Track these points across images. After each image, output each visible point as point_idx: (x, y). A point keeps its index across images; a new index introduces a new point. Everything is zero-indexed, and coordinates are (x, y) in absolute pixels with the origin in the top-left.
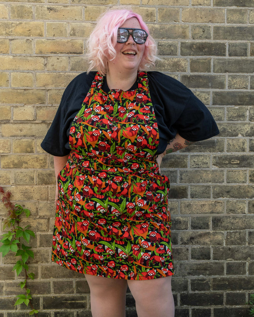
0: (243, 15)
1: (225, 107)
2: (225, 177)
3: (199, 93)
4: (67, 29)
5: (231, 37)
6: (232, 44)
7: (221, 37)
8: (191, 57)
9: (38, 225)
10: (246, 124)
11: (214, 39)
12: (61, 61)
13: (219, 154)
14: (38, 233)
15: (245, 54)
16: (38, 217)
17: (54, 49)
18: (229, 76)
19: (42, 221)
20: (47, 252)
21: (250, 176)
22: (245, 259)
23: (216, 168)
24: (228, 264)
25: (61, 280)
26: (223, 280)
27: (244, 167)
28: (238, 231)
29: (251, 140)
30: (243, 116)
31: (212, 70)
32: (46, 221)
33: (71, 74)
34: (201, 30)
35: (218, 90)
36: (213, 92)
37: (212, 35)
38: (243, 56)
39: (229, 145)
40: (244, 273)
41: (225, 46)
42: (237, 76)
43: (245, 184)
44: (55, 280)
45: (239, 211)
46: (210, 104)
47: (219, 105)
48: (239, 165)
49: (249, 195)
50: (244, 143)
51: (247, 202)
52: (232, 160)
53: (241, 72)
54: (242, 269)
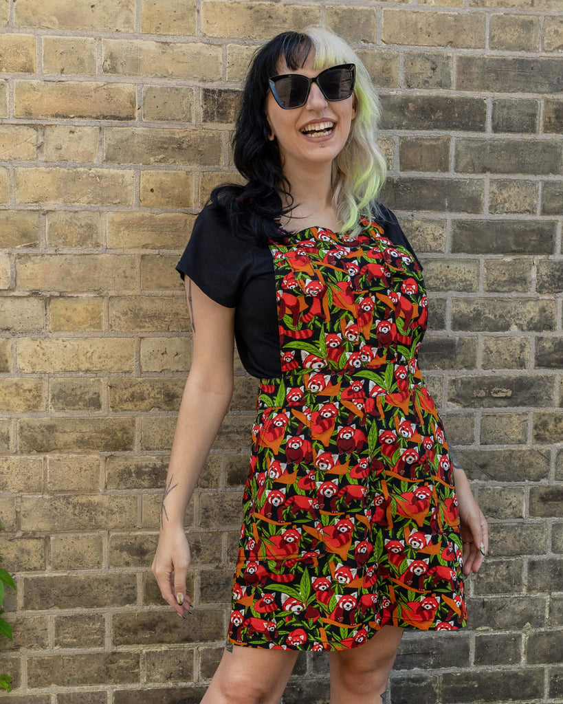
0: (529, 30)
1: (482, 258)
2: (477, 431)
3: (419, 223)
4: (95, 54)
5: (499, 85)
6: (500, 101)
7: (476, 84)
8: (403, 133)
9: (19, 554)
10: (529, 300)
11: (460, 87)
12: (80, 138)
13: (464, 374)
14: (20, 575)
15: (532, 128)
16: (19, 534)
17: (61, 105)
18: (492, 181)
19: (30, 545)
20: (42, 621)
21: (536, 427)
22: (520, 625)
23: (455, 408)
24: (479, 639)
25: (76, 689)
26: (468, 677)
27: (523, 404)
28: (504, 559)
29: (540, 339)
30: (523, 280)
31: (452, 165)
32: (40, 544)
33: (105, 171)
34: (428, 65)
35: (464, 216)
36: (454, 221)
37: (454, 77)
38: (525, 131)
39: (488, 351)
40: (517, 659)
41: (485, 105)
42: (511, 181)
43: (524, 448)
44: (64, 690)
45: (508, 511)
46: (446, 252)
47: (468, 252)
48: (511, 401)
49: (533, 472)
50: (522, 347)
51: (527, 490)
52: (496, 389)
53: (521, 172)
54: (510, 650)
